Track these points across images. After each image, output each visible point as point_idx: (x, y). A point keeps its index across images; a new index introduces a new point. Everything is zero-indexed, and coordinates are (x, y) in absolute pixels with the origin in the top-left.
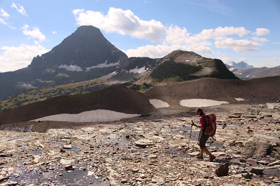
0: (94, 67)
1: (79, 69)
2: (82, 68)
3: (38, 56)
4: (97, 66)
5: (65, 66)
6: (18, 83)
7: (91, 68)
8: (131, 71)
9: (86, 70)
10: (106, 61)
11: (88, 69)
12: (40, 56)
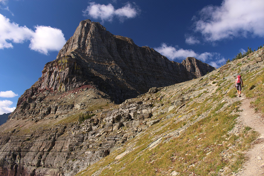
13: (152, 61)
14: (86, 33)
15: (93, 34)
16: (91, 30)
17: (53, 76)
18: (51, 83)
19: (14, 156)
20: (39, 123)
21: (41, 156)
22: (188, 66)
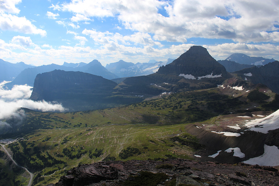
0: (203, 77)
1: (193, 78)
2: (195, 76)
3: (163, 66)
4: (206, 77)
5: (183, 75)
6: (151, 84)
7: (201, 77)
8: (234, 88)
9: (198, 78)
10: (212, 73)
11: (200, 78)
12: (165, 66)
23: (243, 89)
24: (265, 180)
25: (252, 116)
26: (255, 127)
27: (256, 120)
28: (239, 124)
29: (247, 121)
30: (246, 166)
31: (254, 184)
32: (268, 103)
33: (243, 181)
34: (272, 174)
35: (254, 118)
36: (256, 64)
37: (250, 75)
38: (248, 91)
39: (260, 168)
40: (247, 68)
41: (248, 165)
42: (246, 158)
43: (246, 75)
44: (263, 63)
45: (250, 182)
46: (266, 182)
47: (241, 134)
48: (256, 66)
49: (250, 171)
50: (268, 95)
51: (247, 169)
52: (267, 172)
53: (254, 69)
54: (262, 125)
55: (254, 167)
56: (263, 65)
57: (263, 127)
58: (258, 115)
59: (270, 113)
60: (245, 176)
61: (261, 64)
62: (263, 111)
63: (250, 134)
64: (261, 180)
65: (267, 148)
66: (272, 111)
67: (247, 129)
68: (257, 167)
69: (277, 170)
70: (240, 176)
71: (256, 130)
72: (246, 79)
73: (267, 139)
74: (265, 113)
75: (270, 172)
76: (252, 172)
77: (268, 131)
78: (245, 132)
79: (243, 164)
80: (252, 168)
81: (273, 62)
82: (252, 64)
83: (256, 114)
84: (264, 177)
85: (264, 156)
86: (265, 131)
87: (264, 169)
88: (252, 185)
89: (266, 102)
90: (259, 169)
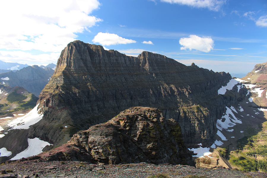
13: (115, 61)
14: (71, 54)
15: (75, 55)
16: (74, 51)
17: (53, 102)
18: (53, 105)
19: (45, 134)
20: (51, 123)
21: (52, 136)
22: (141, 59)
23: (1, 92)
24: (30, 169)
25: (13, 116)
26: (18, 125)
27: (18, 118)
28: (2, 125)
29: (10, 121)
30: (14, 162)
31: (21, 176)
32: (26, 103)
33: (10, 177)
34: (36, 162)
35: (16, 117)
36: (12, 69)
37: (7, 79)
38: (7, 94)
39: (26, 159)
40: (4, 73)
41: (15, 161)
42: (13, 155)
43: (4, 79)
44: (18, 68)
45: (16, 175)
46: (31, 170)
47: (5, 134)
48: (12, 71)
49: (16, 165)
50: (26, 96)
51: (14, 165)
52: (32, 161)
53: (10, 74)
54: (23, 123)
55: (21, 161)
56: (19, 70)
57: (24, 124)
58: (19, 115)
59: (29, 110)
60: (12, 172)
61: (17, 69)
62: (23, 110)
63: (14, 132)
64: (27, 170)
65: (31, 141)
66: (30, 109)
67: (11, 128)
68: (23, 159)
69: (40, 157)
70: (5, 173)
71: (19, 127)
72: (4, 83)
73: (29, 134)
74: (25, 111)
75: (35, 160)
76: (18, 166)
77: (29, 127)
78: (9, 131)
79: (10, 162)
80: (19, 162)
81: (27, 67)
82: (8, 69)
83: (17, 114)
84: (29, 167)
85: (29, 148)
86: (26, 127)
87: (29, 160)
88: (18, 177)
89: (24, 102)
90: (25, 161)
